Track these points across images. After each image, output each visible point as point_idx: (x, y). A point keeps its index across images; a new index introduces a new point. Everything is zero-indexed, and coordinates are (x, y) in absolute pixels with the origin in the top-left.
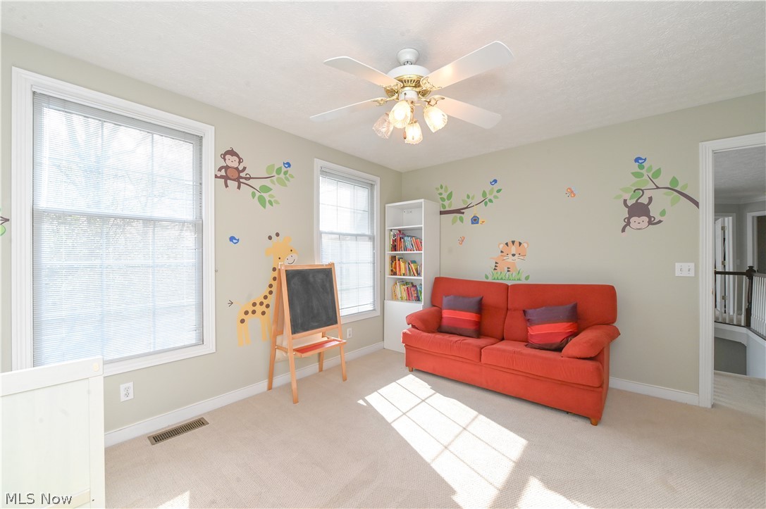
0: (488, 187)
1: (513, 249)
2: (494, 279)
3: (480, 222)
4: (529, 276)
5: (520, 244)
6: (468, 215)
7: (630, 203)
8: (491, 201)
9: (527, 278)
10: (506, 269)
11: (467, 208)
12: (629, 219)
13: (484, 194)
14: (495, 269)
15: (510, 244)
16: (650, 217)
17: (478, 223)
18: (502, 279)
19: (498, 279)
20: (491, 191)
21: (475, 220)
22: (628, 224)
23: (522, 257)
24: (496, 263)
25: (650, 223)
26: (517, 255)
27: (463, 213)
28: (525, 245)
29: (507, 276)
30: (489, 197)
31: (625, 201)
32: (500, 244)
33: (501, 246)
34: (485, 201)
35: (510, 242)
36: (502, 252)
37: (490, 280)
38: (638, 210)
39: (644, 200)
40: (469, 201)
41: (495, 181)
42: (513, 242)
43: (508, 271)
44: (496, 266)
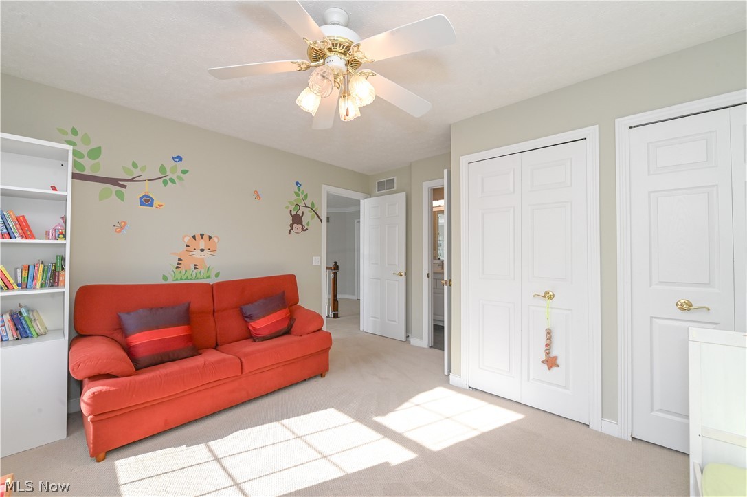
0: (169, 164)
1: (202, 243)
2: (177, 280)
3: (156, 203)
4: (219, 273)
5: (210, 238)
6: (134, 192)
7: (294, 213)
8: (172, 181)
9: (217, 275)
10: (193, 267)
11: (132, 180)
12: (292, 224)
13: (163, 169)
14: (177, 267)
15: (198, 237)
16: (303, 226)
17: (151, 205)
18: (187, 279)
19: (181, 279)
20: (173, 170)
21: (146, 201)
22: (292, 229)
23: (212, 253)
24: (179, 260)
25: (303, 230)
26: (206, 251)
27: (125, 187)
28: (216, 240)
29: (194, 274)
30: (170, 175)
31: (291, 211)
32: (185, 236)
33: (187, 239)
34: (162, 178)
35: (197, 234)
36: (187, 246)
37: (170, 281)
38: (297, 219)
39: (300, 213)
40: (136, 173)
41: (180, 159)
42: (202, 236)
43: (195, 269)
44: (179, 264)
